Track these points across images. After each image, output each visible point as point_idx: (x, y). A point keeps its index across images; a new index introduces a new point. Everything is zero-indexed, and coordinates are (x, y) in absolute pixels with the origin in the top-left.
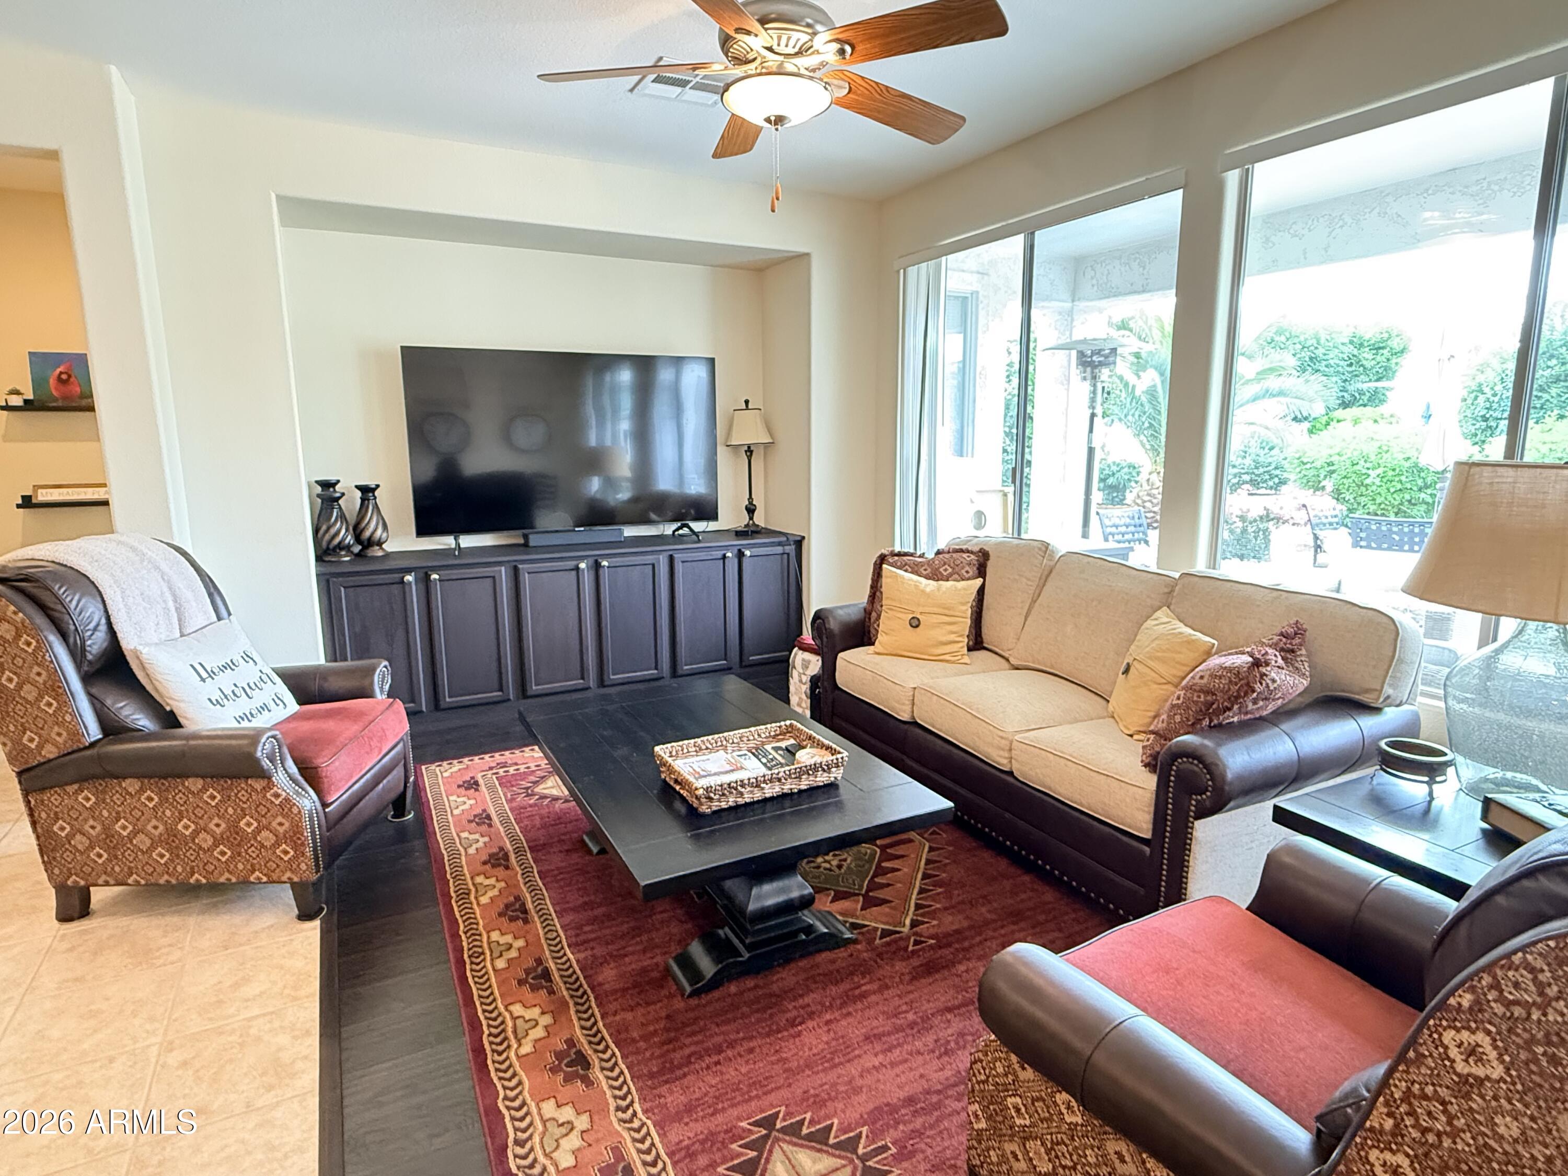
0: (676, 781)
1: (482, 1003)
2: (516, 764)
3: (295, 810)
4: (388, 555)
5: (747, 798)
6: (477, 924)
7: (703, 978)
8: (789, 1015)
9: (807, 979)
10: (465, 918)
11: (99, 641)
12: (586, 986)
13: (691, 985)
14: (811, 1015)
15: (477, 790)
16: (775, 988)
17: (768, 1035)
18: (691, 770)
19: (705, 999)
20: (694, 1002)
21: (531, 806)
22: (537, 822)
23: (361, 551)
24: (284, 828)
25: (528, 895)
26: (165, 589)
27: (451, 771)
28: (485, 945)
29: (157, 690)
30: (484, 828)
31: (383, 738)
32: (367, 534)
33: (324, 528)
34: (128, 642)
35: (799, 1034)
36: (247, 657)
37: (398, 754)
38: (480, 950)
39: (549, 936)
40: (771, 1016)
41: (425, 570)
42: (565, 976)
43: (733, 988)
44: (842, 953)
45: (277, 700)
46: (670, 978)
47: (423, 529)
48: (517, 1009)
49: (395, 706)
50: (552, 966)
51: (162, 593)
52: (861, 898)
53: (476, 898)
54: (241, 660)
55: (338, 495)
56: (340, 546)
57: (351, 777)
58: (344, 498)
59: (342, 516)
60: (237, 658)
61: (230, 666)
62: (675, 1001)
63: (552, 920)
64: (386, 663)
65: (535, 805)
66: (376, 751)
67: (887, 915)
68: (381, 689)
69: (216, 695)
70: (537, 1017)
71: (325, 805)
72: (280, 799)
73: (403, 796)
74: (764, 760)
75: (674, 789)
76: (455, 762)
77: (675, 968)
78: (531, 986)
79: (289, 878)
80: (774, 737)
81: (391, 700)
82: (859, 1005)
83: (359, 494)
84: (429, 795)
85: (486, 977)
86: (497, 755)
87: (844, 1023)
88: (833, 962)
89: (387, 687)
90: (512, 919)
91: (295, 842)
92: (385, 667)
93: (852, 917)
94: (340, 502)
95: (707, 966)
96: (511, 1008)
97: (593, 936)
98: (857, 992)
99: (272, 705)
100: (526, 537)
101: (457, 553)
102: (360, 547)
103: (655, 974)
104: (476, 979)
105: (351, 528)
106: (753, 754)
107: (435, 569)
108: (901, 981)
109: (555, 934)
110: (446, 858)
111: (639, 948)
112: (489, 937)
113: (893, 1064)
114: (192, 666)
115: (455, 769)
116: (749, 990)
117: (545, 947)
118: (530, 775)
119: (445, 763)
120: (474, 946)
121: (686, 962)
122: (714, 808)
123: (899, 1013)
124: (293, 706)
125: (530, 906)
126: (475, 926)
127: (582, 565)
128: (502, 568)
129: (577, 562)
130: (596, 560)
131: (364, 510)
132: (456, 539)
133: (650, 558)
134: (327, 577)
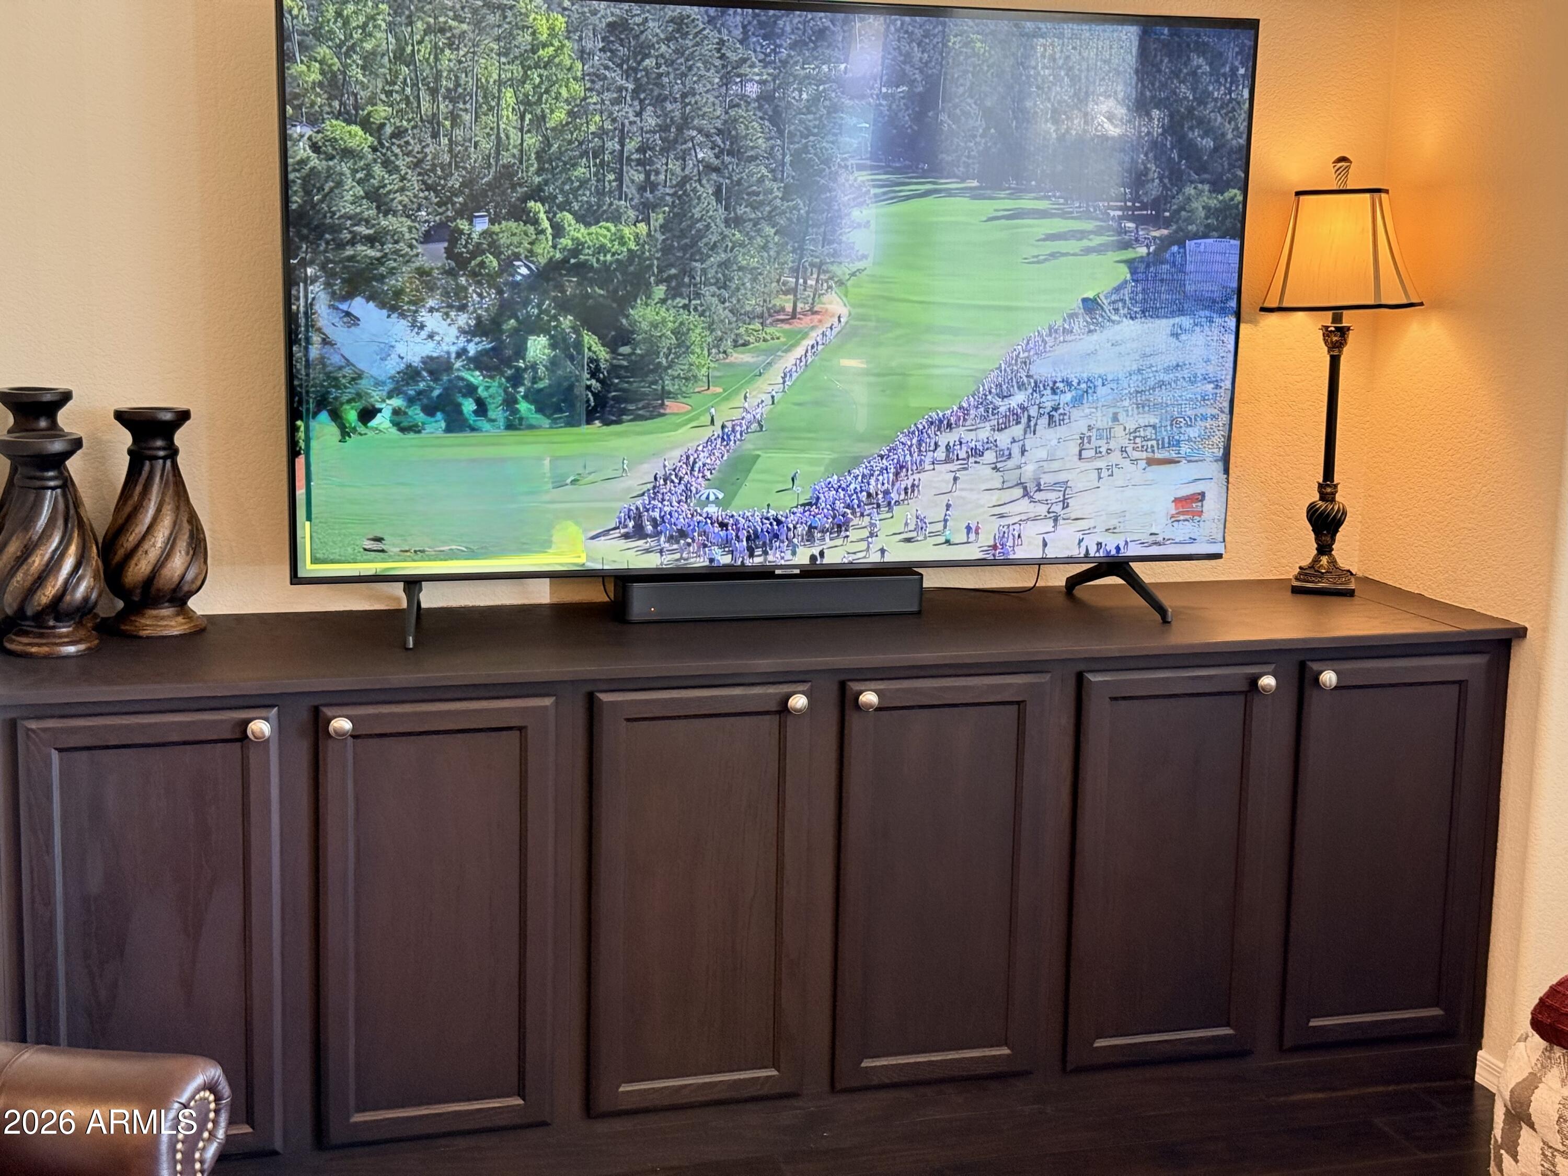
32: (141, 567)
41: (311, 699)
55: (62, 444)
58: (79, 452)
83: (125, 438)
94: (68, 466)
100: (620, 587)
101: (410, 640)
105: (94, 549)
107: (343, 695)
127: (799, 702)
128: (548, 702)
129: (785, 689)
130: (843, 685)
131: (139, 489)
132: (411, 591)
133: (1013, 685)
134: (13, 715)
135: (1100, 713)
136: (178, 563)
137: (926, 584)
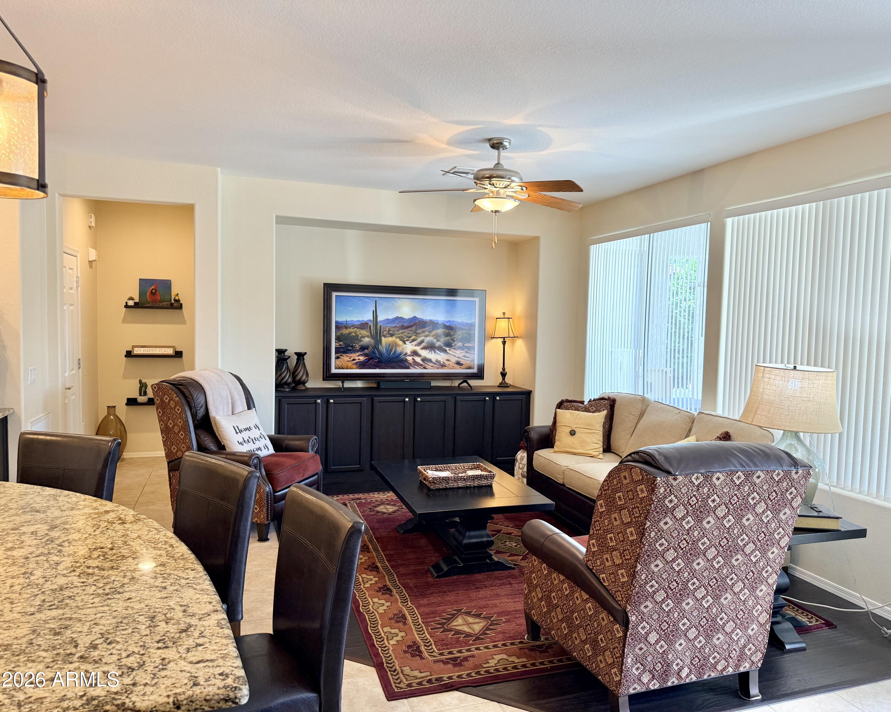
2: (365, 499)
4: (307, 389)
7: (443, 572)
8: (477, 586)
9: (488, 577)
11: (202, 412)
12: (392, 571)
13: (437, 574)
14: (486, 587)
16: (473, 579)
17: (466, 590)
19: (442, 579)
20: (437, 579)
22: (376, 521)
23: (295, 386)
25: (370, 544)
26: (229, 394)
29: (219, 435)
31: (307, 471)
32: (298, 378)
33: (280, 372)
34: (213, 413)
35: (479, 591)
36: (256, 427)
39: (378, 556)
40: (469, 585)
41: (327, 398)
42: (384, 568)
43: (455, 577)
44: (506, 572)
45: (266, 447)
46: (429, 572)
47: (326, 377)
48: (364, 576)
49: (316, 457)
50: (379, 565)
51: (227, 396)
52: (521, 557)
54: (254, 428)
55: (287, 357)
56: (286, 383)
58: (289, 359)
59: (288, 368)
60: (252, 426)
61: (249, 429)
62: (430, 578)
63: (380, 552)
64: (316, 437)
65: (375, 514)
68: (312, 449)
69: (241, 440)
70: (372, 578)
77: (432, 569)
78: (370, 570)
81: (315, 454)
83: (296, 357)
86: (356, 495)
87: (499, 590)
88: (501, 574)
89: (315, 448)
93: (515, 562)
94: (288, 361)
95: (444, 567)
96: (362, 575)
97: (397, 558)
99: (263, 449)
100: (378, 383)
101: (343, 390)
102: (294, 384)
103: (423, 570)
105: (291, 374)
107: (332, 397)
109: (381, 556)
113: (514, 602)
114: (234, 427)
117: (376, 559)
118: (373, 503)
121: (437, 568)
124: (272, 451)
125: (370, 547)
127: (407, 399)
128: (365, 398)
129: (404, 398)
130: (414, 397)
131: (298, 365)
132: (343, 383)
133: (444, 398)
134: (279, 398)
135: (459, 403)
136: (304, 377)
137: (432, 385)
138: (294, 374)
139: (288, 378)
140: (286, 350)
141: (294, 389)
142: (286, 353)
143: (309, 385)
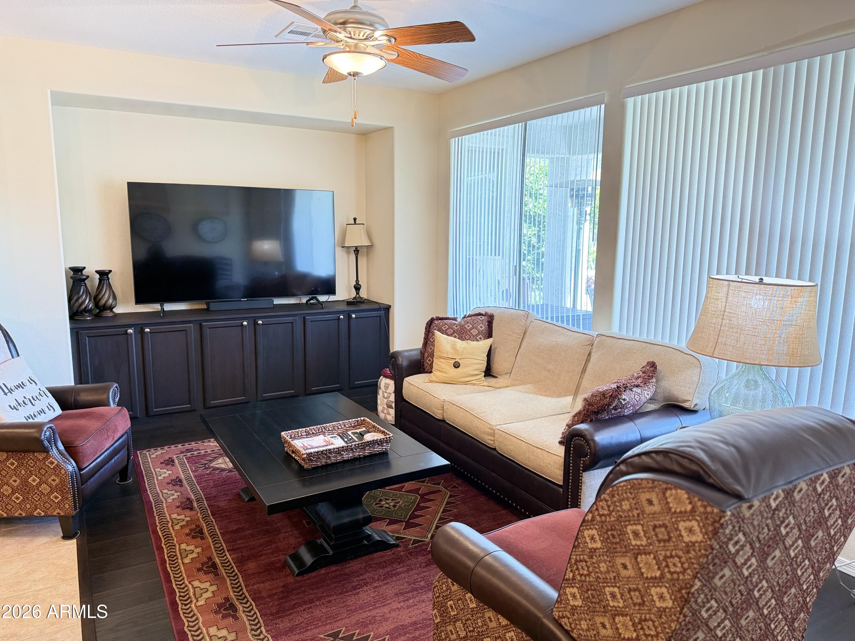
0: (293, 452)
1: (176, 581)
2: (199, 450)
3: (63, 472)
4: (116, 315)
5: (333, 460)
6: (173, 540)
7: (306, 565)
8: (354, 584)
9: (366, 566)
10: (165, 537)
12: (236, 571)
13: (298, 569)
14: (366, 584)
15: (173, 465)
16: (347, 571)
17: (340, 594)
18: (302, 445)
19: (306, 577)
20: (299, 578)
21: (207, 474)
22: (211, 484)
23: (98, 313)
24: (56, 482)
25: (204, 525)
27: (156, 454)
28: (178, 552)
30: (177, 487)
31: (115, 431)
32: (103, 302)
33: (75, 298)
35: (358, 593)
36: (31, 380)
37: (124, 441)
38: (174, 554)
39: (216, 546)
40: (343, 584)
41: (141, 326)
42: (225, 566)
43: (323, 571)
44: (389, 553)
45: (50, 407)
46: (287, 567)
47: (139, 300)
48: (196, 583)
49: (123, 411)
50: (217, 561)
52: (404, 523)
53: (172, 526)
54: (28, 382)
55: (84, 277)
56: (85, 310)
57: (96, 453)
58: (88, 279)
59: (87, 291)
60: (25, 381)
61: (21, 386)
62: (289, 578)
63: (218, 538)
64: (117, 385)
65: (210, 474)
66: (111, 438)
67: (418, 532)
68: (114, 400)
69: (14, 403)
70: (208, 587)
71: (80, 469)
72: (54, 465)
73: (125, 469)
74: (346, 440)
75: (292, 457)
76: (159, 449)
77: (290, 561)
78: (205, 571)
79: (58, 513)
80: (354, 427)
81: (120, 408)
82: (394, 579)
83: (98, 276)
84: (142, 468)
85: (178, 567)
86: (186, 444)
87: (384, 587)
88: (383, 557)
89: (117, 400)
90: (194, 537)
91: (63, 491)
92: (116, 387)
93: (397, 533)
94: (86, 282)
95: (308, 559)
96: (193, 583)
97: (243, 545)
98: (394, 572)
99: (47, 410)
100: (208, 304)
101: (162, 315)
102: (98, 311)
103: (278, 565)
104: (173, 569)
105: (93, 299)
106: (340, 436)
107: (147, 325)
108: (420, 567)
109: (220, 545)
110: (153, 503)
111: (270, 551)
112: (180, 547)
113: (408, 607)
115: (159, 453)
116: (332, 572)
117: (214, 551)
118: (208, 456)
119: (152, 450)
120: (171, 552)
121: (297, 558)
122: (313, 466)
123: (416, 582)
124: (59, 411)
125: (205, 530)
126: (171, 541)
127: (245, 323)
128: (192, 325)
129: (242, 321)
130: (255, 320)
131: (101, 287)
132: (162, 306)
133: (290, 319)
134: (77, 330)
135: (309, 324)
136: (111, 301)
137: (274, 303)
138: (96, 300)
139: (88, 303)
140: (84, 268)
141: (98, 316)
142: (84, 272)
143: (118, 310)
